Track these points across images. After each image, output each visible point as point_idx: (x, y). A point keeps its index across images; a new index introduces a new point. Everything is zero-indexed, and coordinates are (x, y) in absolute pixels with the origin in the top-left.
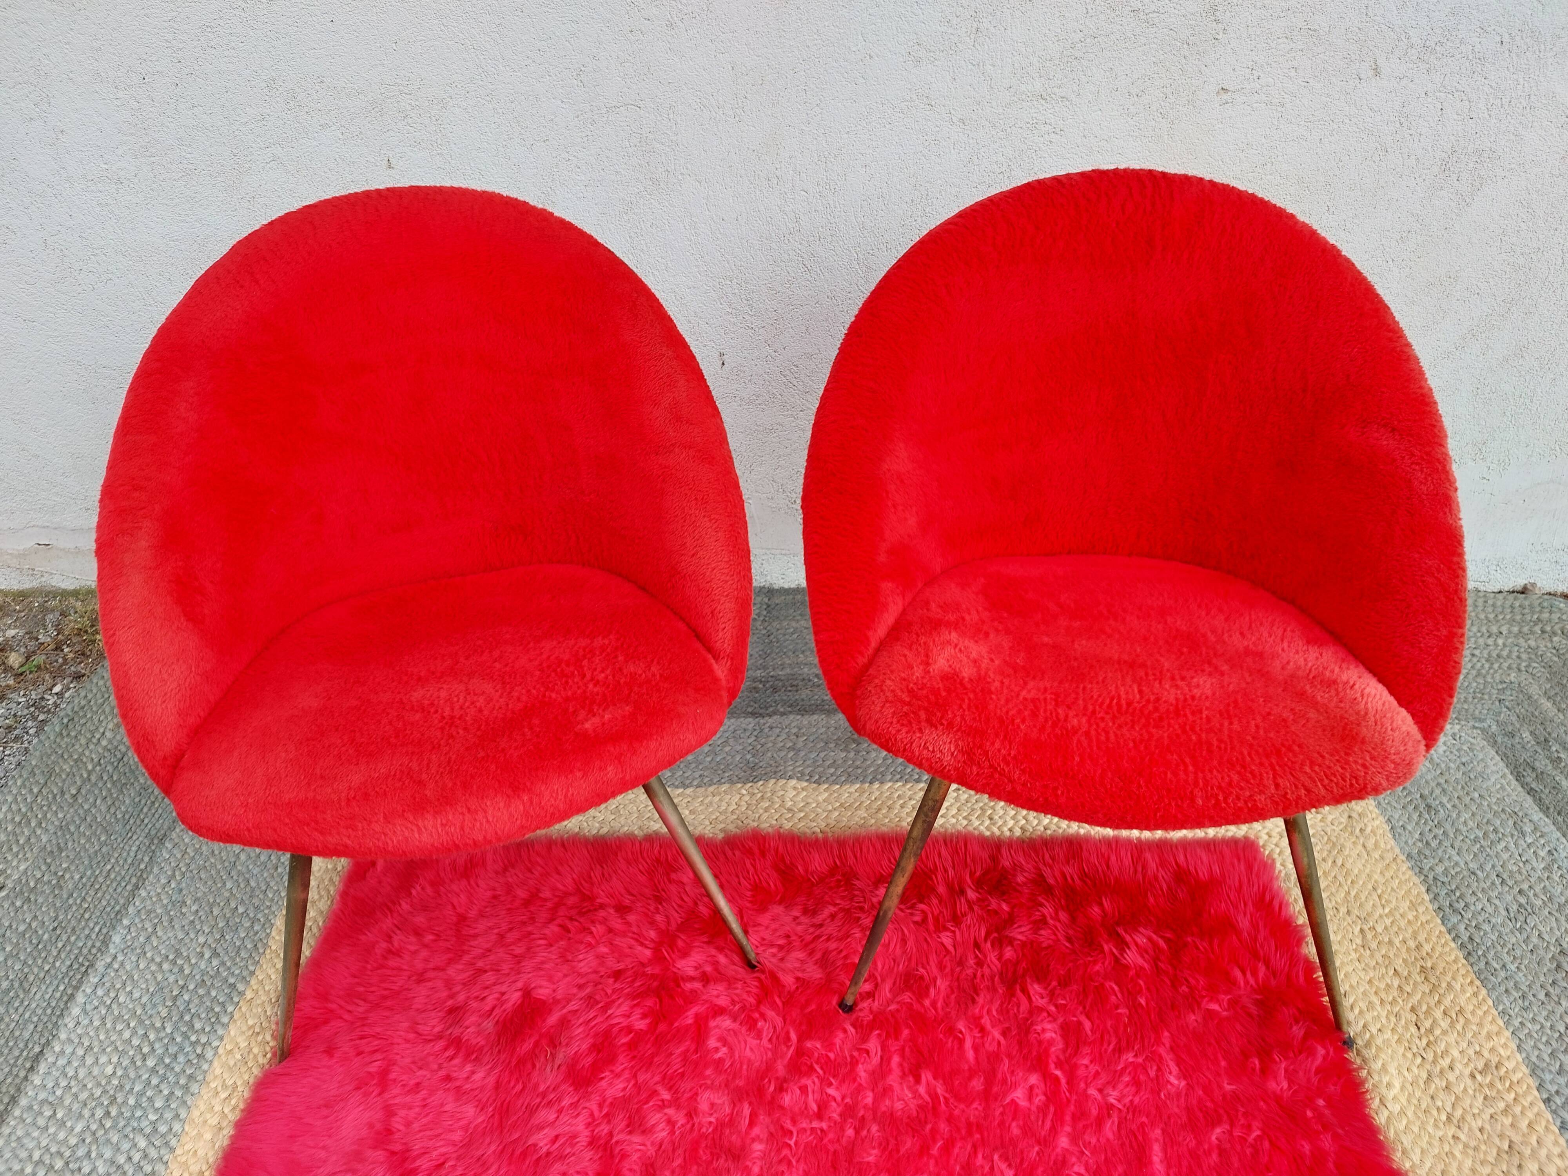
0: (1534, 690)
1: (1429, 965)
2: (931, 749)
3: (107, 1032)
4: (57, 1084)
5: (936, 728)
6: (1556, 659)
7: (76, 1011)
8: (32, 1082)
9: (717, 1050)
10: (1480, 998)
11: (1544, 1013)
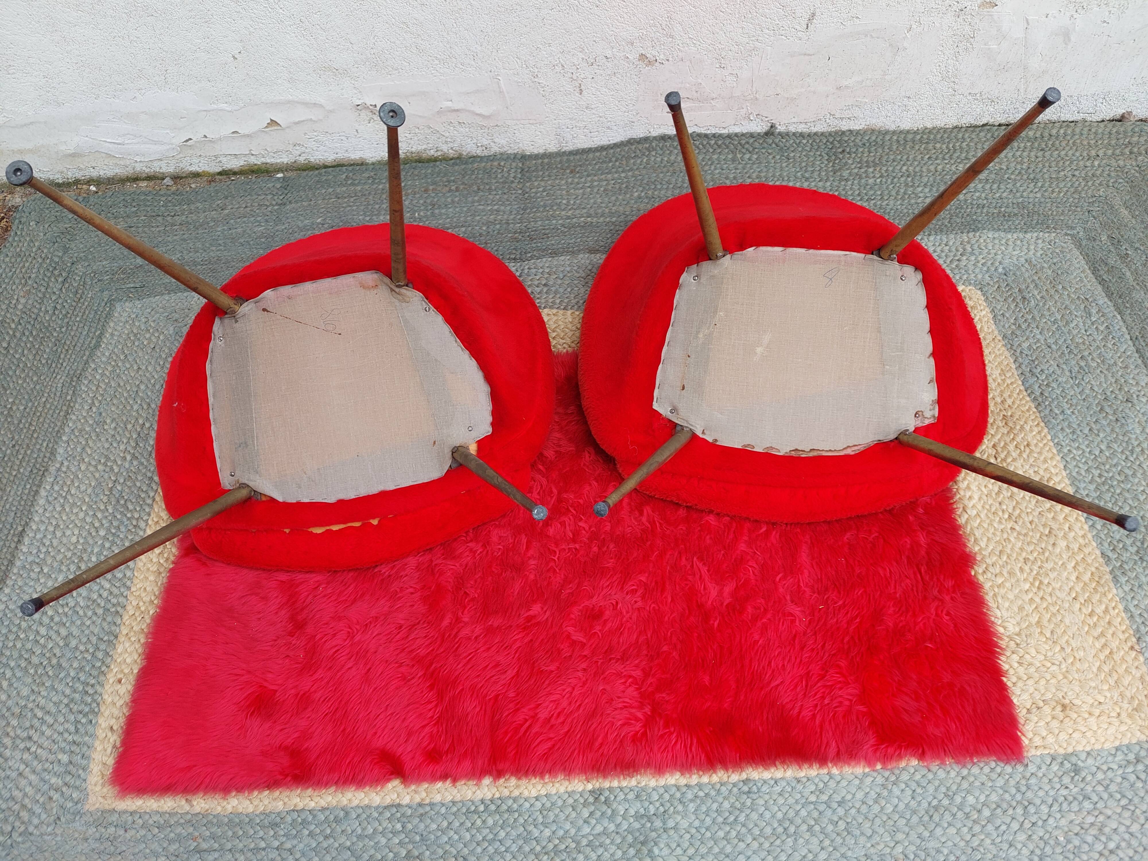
0: (1117, 202)
1: (1009, 414)
3: (67, 515)
4: (39, 551)
6: (1137, 175)
7: (42, 502)
8: (21, 550)
10: (1043, 434)
11: (1087, 443)
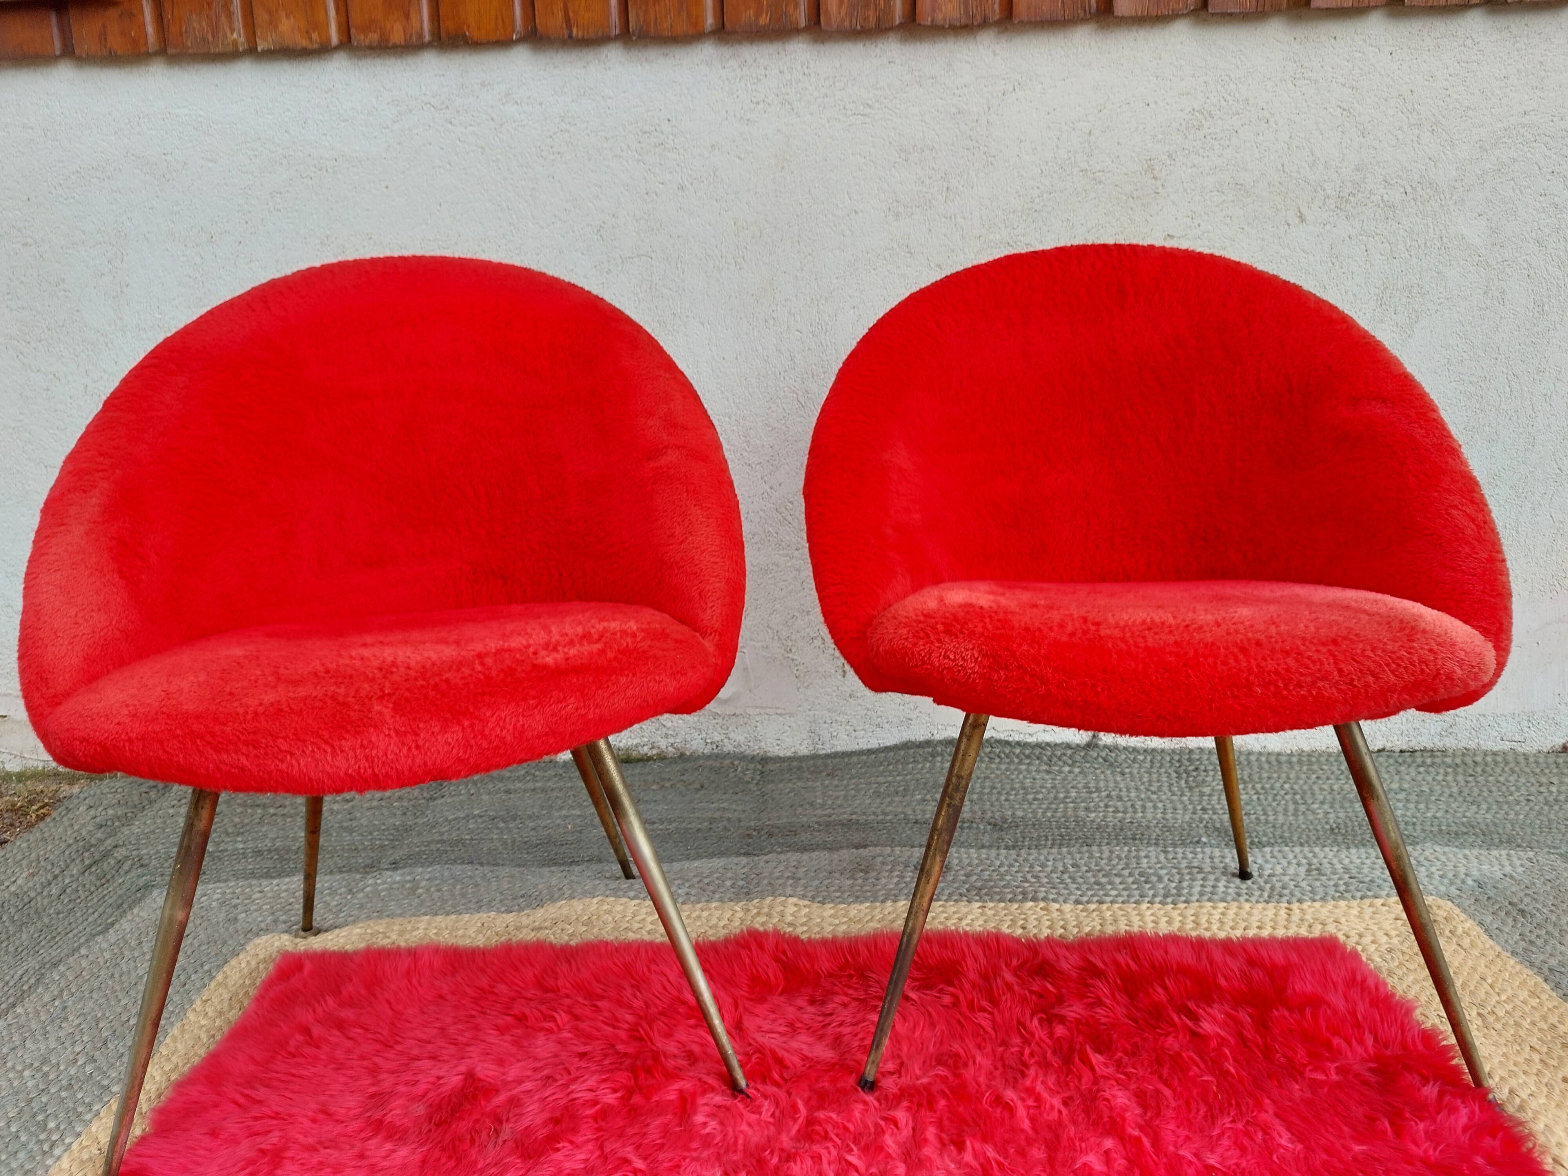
2: (952, 657)
5: (957, 637)
9: (705, 1124)
